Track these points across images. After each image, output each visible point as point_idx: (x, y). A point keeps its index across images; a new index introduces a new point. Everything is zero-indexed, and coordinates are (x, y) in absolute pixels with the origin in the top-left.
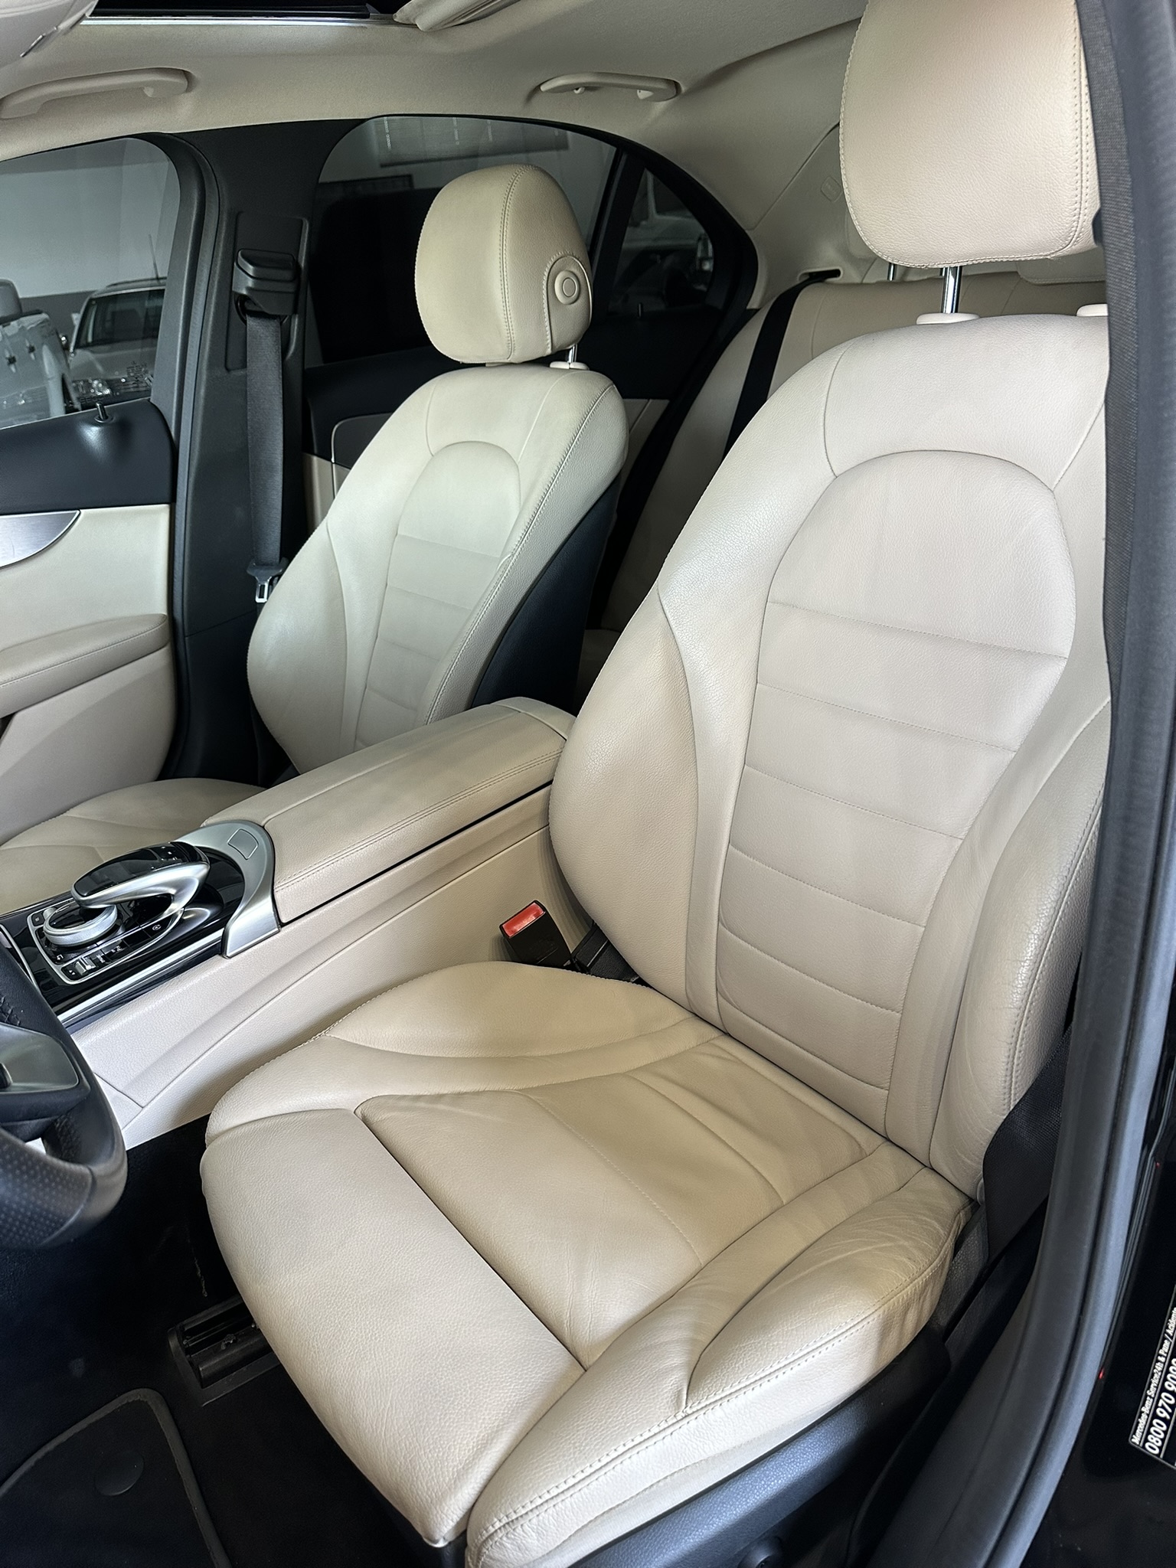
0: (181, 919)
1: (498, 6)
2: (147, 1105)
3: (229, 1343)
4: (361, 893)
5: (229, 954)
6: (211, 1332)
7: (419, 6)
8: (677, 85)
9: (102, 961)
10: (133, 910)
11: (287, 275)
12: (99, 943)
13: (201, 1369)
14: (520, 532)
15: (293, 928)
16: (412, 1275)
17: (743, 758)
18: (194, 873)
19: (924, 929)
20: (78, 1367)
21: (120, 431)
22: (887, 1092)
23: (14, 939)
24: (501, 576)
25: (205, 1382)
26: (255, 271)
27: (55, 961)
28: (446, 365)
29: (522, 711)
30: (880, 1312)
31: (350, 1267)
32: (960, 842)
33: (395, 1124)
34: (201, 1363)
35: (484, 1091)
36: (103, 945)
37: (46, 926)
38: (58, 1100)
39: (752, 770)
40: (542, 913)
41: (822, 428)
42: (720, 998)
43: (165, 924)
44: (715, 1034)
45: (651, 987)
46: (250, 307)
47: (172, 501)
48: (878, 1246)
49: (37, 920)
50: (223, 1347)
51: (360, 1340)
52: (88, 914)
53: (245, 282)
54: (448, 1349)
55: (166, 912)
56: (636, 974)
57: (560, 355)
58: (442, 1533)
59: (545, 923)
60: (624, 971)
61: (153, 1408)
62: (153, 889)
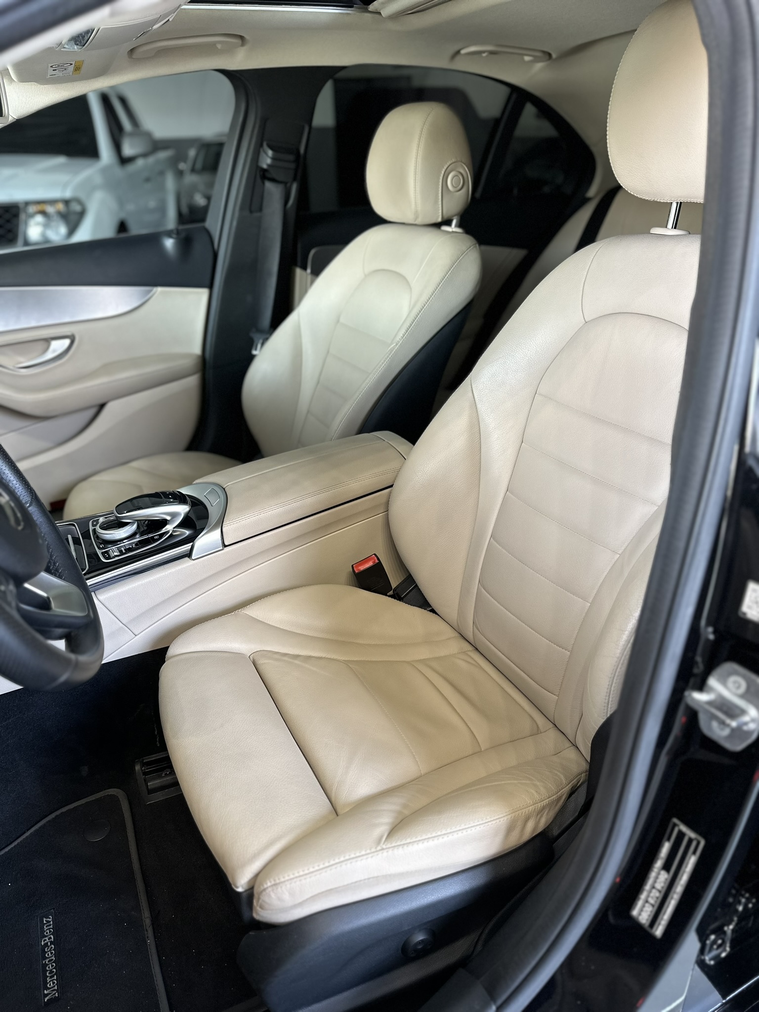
0: (171, 534)
1: (436, 3)
2: (139, 634)
3: (166, 774)
4: (272, 535)
5: (193, 558)
6: (158, 766)
7: (383, 3)
8: (550, 55)
9: (124, 552)
10: (147, 526)
11: (291, 157)
12: (124, 541)
13: (149, 784)
14: (403, 331)
15: (231, 549)
16: (256, 749)
17: (507, 486)
18: (182, 509)
19: (590, 604)
20: (85, 771)
21: (186, 242)
22: (557, 697)
23: (81, 534)
24: (388, 357)
25: (150, 792)
26: (273, 155)
27: (99, 548)
28: (379, 221)
29: (386, 440)
30: (509, 816)
31: (223, 739)
32: (618, 556)
33: (270, 668)
34: (150, 781)
35: (325, 658)
36: (126, 543)
37: (98, 528)
38: (73, 620)
39: (510, 495)
40: (377, 561)
41: (582, 291)
42: (475, 629)
43: (161, 536)
44: (470, 648)
45: (439, 615)
46: (268, 175)
47: (211, 287)
48: (522, 782)
49: (95, 523)
50: (163, 775)
51: (219, 777)
52: (122, 525)
53: (267, 159)
54: (265, 791)
55: (164, 529)
56: (430, 606)
57: (448, 222)
58: (241, 884)
59: (378, 568)
60: (423, 603)
61: (121, 800)
62: (157, 515)
